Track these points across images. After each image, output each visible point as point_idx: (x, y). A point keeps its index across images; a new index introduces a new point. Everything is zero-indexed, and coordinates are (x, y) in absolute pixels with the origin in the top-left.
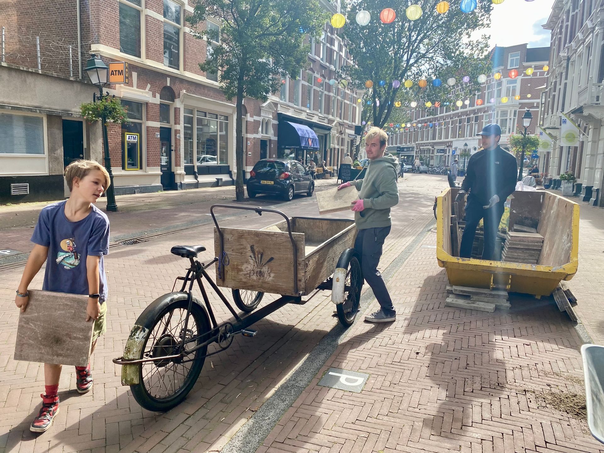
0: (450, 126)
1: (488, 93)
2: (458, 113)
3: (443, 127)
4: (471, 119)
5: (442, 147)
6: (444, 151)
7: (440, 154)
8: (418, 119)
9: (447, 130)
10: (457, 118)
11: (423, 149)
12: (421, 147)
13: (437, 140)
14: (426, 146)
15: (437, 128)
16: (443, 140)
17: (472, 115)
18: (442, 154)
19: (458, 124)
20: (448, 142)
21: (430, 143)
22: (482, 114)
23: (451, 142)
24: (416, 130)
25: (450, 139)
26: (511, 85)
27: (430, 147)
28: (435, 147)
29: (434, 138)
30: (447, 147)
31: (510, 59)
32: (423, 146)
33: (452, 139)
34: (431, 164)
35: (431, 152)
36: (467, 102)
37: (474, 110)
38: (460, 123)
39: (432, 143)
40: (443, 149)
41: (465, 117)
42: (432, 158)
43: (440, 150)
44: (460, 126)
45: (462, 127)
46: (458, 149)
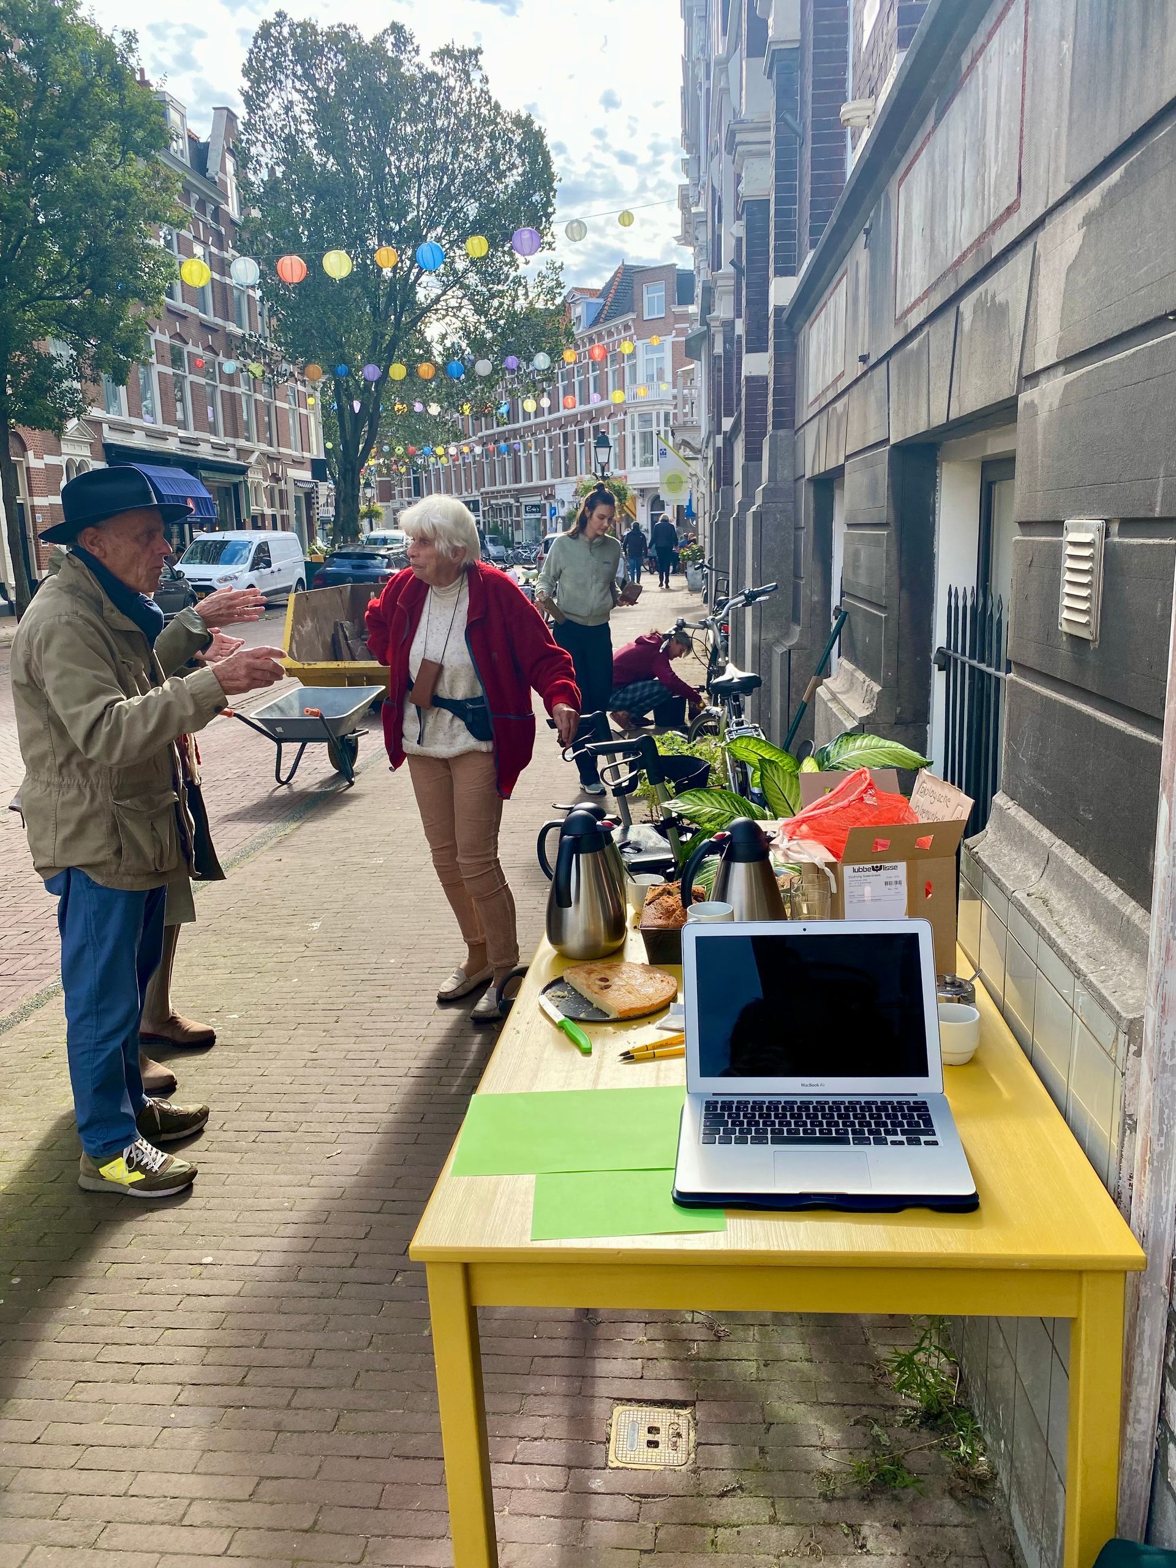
0: (547, 449)
1: (614, 372)
2: (559, 419)
3: (533, 452)
4: (586, 433)
5: (536, 500)
6: (539, 508)
7: (533, 516)
8: (480, 434)
9: (541, 457)
10: (558, 431)
11: (497, 505)
12: (492, 502)
13: (524, 484)
14: (502, 497)
15: (521, 454)
16: (536, 482)
17: (586, 425)
18: (538, 516)
19: (561, 445)
20: (546, 487)
21: (509, 491)
22: (606, 421)
23: (553, 486)
24: (477, 459)
25: (549, 481)
26: (655, 356)
27: (512, 501)
28: (521, 500)
29: (517, 479)
30: (546, 498)
31: (646, 297)
32: (496, 498)
33: (554, 481)
34: (516, 540)
35: (514, 511)
36: (545, 402)
37: (590, 412)
38: (565, 443)
39: (515, 490)
40: (537, 503)
41: (573, 428)
42: (518, 525)
43: (533, 506)
44: (566, 450)
45: (570, 452)
46: (566, 504)
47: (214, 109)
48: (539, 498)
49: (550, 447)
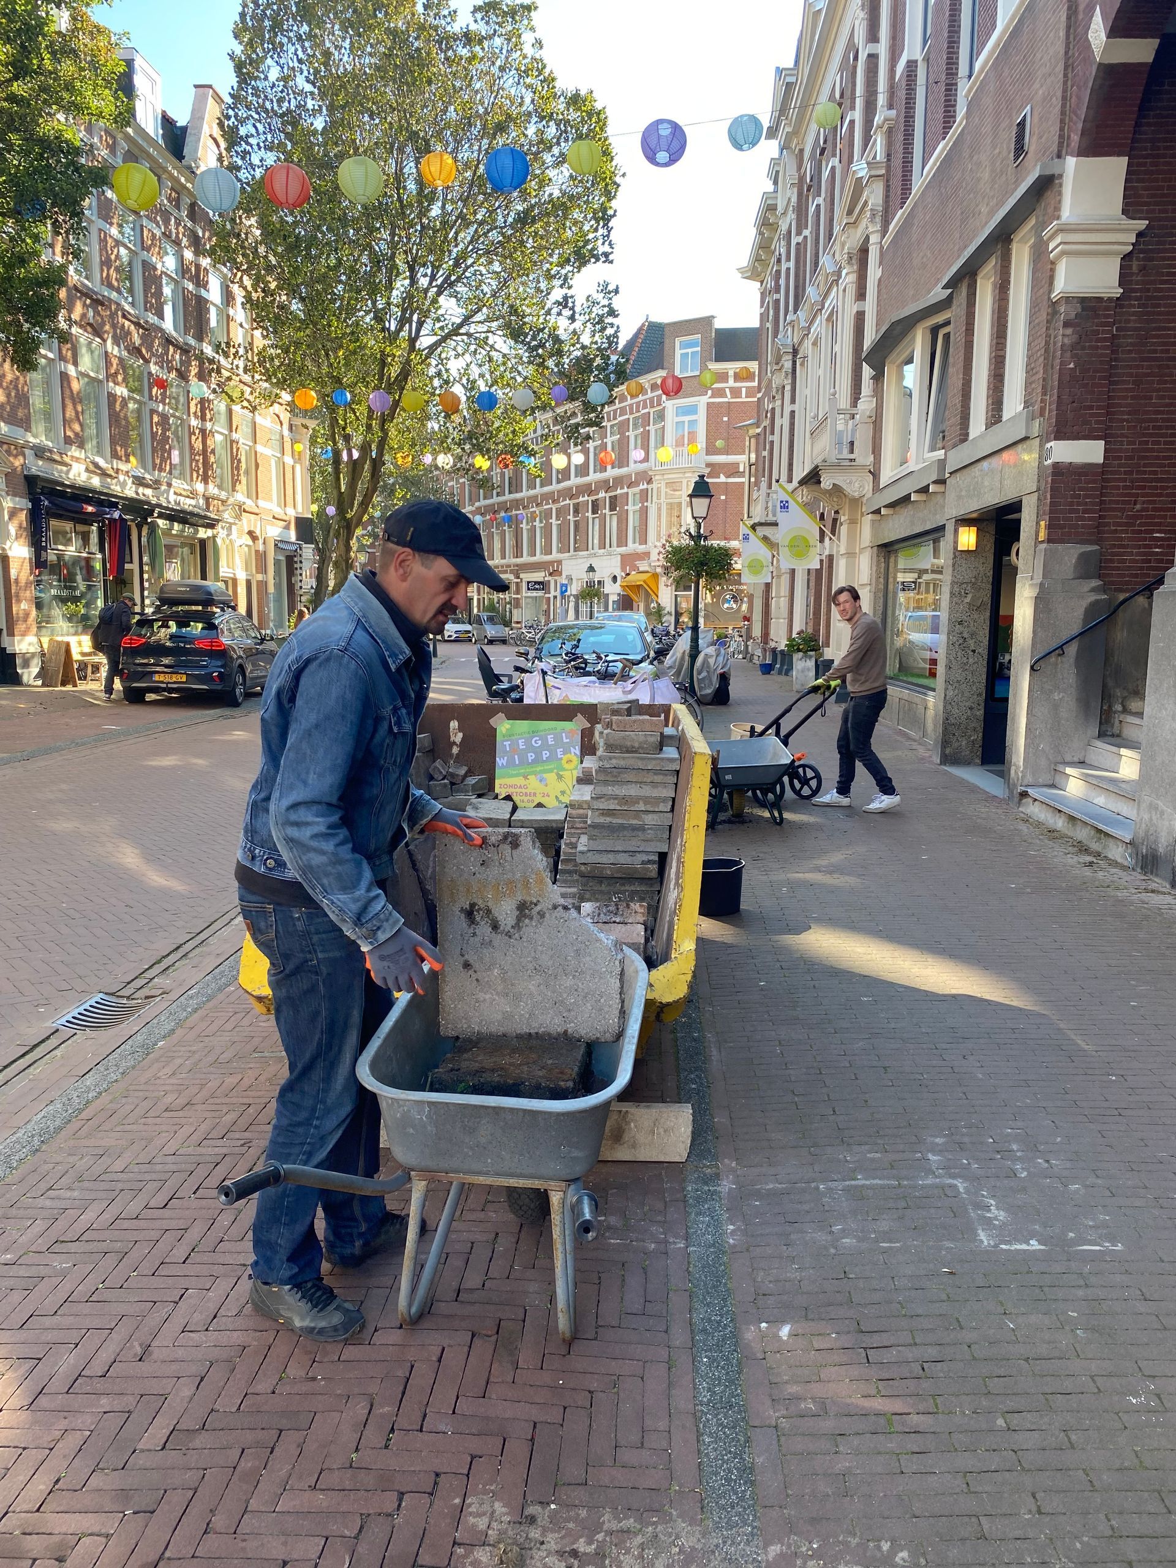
1: (636, 437)
2: (571, 489)
3: (537, 524)
4: (601, 503)
5: (538, 576)
6: (542, 585)
7: (534, 594)
9: (547, 531)
10: (568, 502)
13: (526, 559)
15: (524, 526)
16: (539, 557)
17: (602, 494)
18: (540, 593)
21: (508, 566)
26: (686, 419)
31: (678, 353)
33: (560, 556)
37: (607, 481)
38: (576, 511)
39: (515, 565)
40: (541, 580)
41: (586, 498)
43: (536, 583)
44: (576, 524)
47: (193, 87)
48: (543, 574)
49: (558, 519)
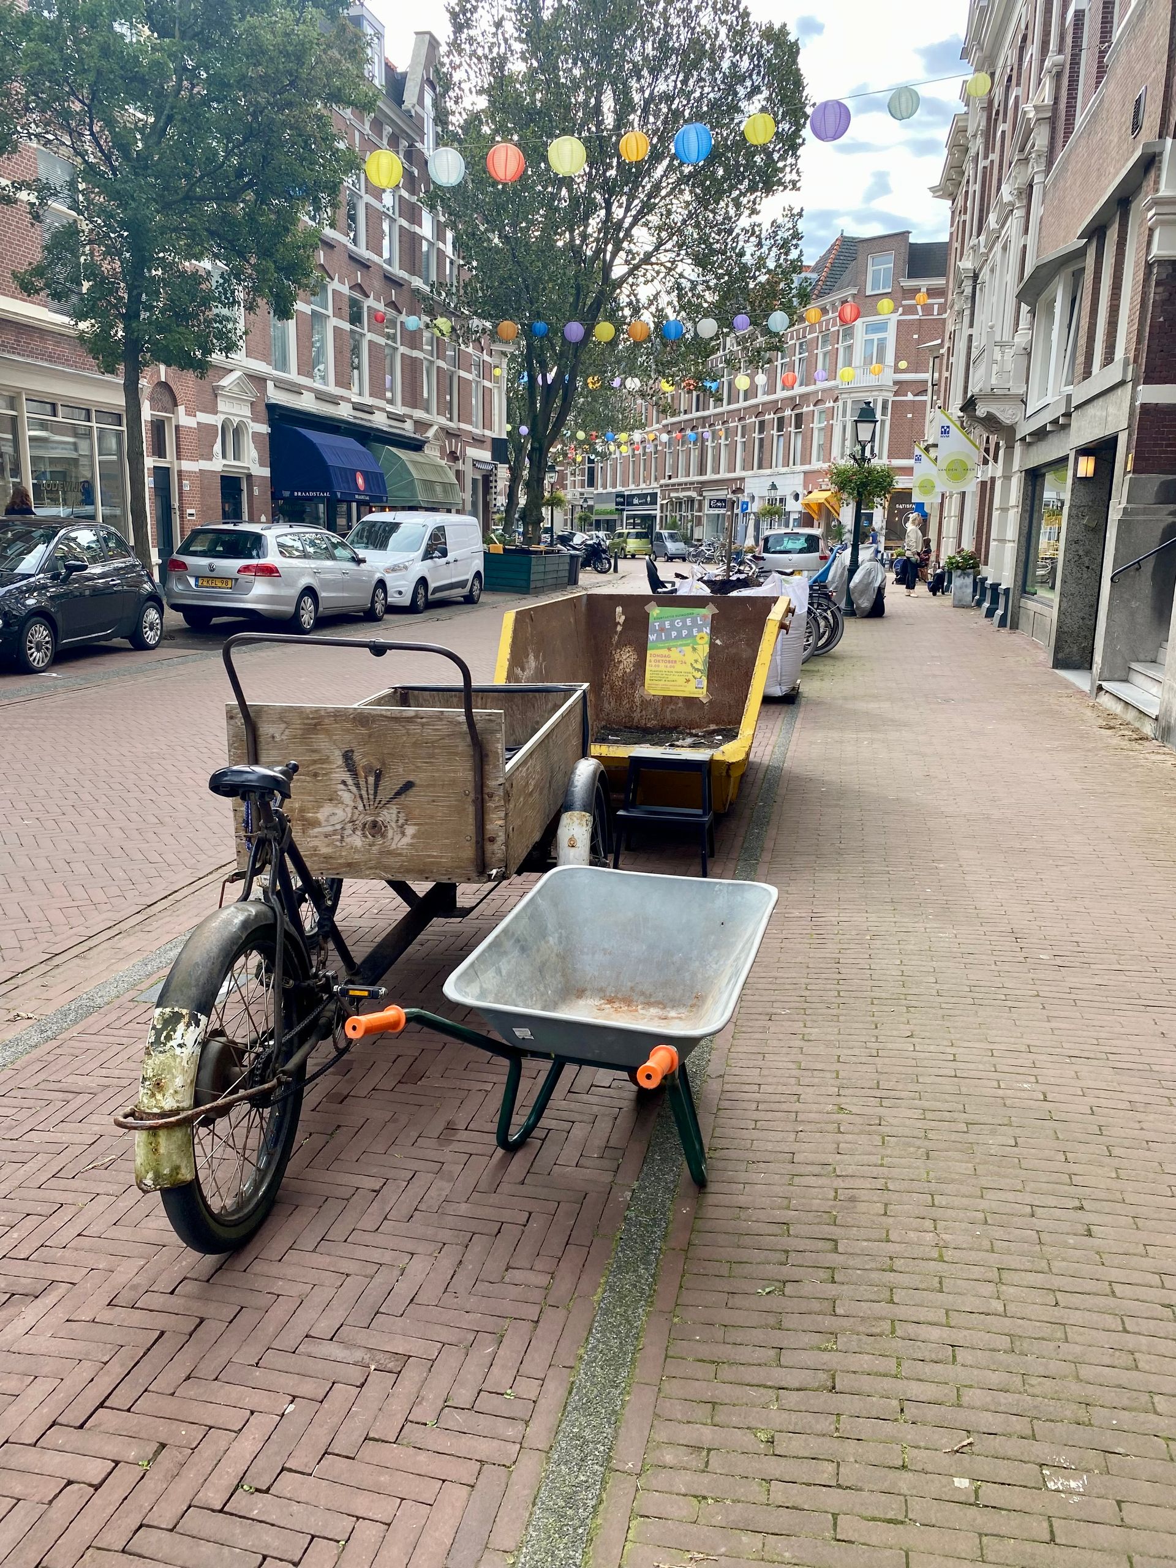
0: (739, 439)
1: (825, 354)
2: (756, 406)
3: (722, 441)
4: (786, 421)
5: (722, 494)
6: (725, 503)
7: (717, 511)
8: (665, 422)
9: (732, 448)
10: (754, 419)
11: (677, 498)
12: (673, 495)
13: (709, 476)
14: (683, 490)
15: (709, 443)
16: (723, 475)
17: (788, 412)
18: (723, 511)
19: (756, 435)
20: (735, 480)
21: (693, 483)
22: (811, 408)
23: (742, 479)
24: (659, 448)
25: (739, 473)
26: (875, 337)
27: (694, 494)
28: (704, 493)
29: (702, 471)
30: (734, 492)
31: (870, 269)
32: (677, 490)
33: (743, 474)
34: (696, 536)
35: (696, 506)
36: (761, 379)
37: (793, 398)
38: (761, 431)
39: (698, 483)
40: (724, 497)
41: (772, 416)
42: (699, 521)
43: (718, 500)
44: (761, 440)
45: (766, 443)
46: (756, 499)
47: (417, 33)
48: (725, 492)
49: (743, 436)
